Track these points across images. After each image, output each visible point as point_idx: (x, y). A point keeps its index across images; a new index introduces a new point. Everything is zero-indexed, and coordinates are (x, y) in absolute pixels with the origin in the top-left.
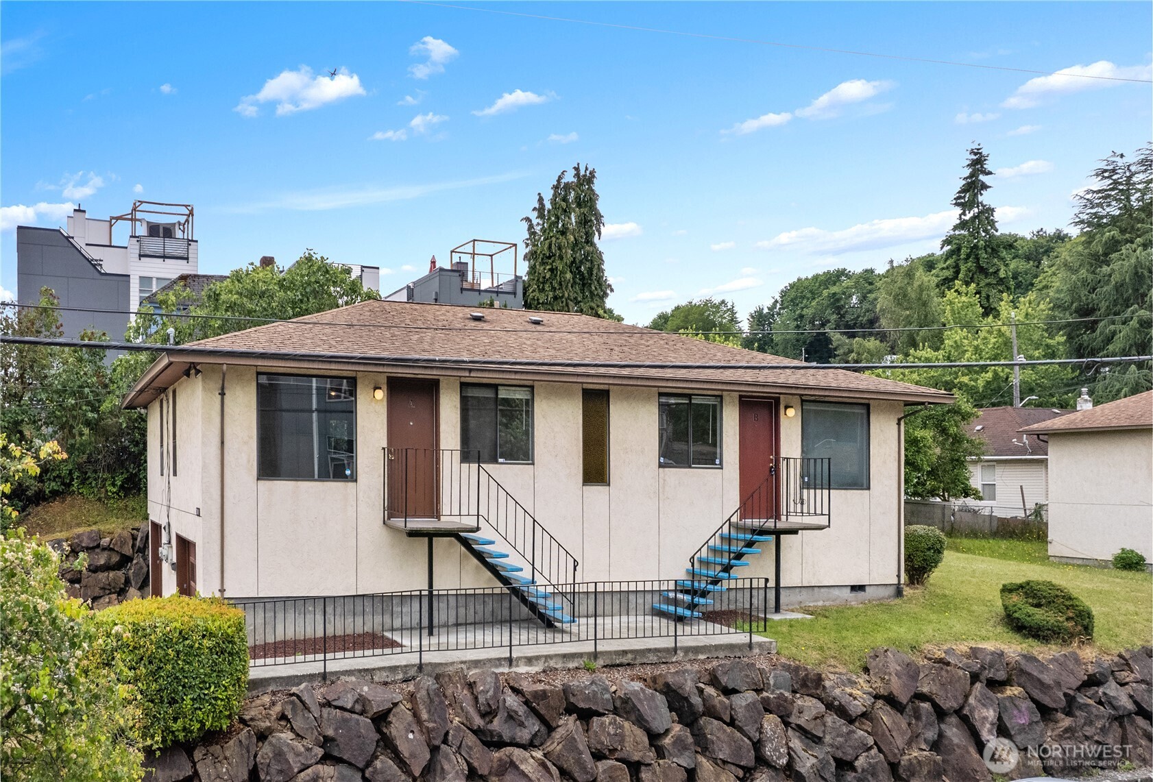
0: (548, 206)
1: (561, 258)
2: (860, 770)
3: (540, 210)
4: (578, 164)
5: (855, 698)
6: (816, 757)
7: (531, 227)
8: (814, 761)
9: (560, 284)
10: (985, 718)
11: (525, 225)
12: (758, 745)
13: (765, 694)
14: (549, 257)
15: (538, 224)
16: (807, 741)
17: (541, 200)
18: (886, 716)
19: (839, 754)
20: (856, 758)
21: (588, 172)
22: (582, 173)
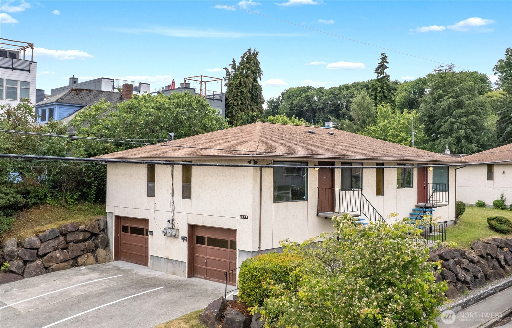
0: (238, 64)
1: (246, 87)
2: (479, 278)
3: (234, 66)
4: (251, 48)
5: (475, 257)
6: (470, 276)
7: (228, 71)
8: (470, 277)
9: (245, 98)
10: (502, 258)
11: (225, 71)
12: (456, 275)
13: (455, 259)
14: (240, 87)
15: (232, 71)
16: (466, 272)
17: (234, 61)
18: (482, 261)
19: (475, 274)
20: (478, 275)
21: (255, 52)
22: (252, 52)
